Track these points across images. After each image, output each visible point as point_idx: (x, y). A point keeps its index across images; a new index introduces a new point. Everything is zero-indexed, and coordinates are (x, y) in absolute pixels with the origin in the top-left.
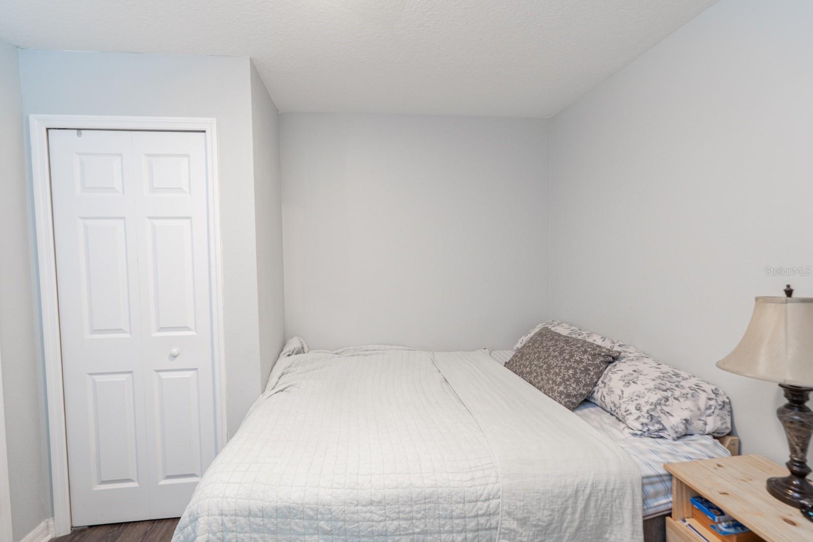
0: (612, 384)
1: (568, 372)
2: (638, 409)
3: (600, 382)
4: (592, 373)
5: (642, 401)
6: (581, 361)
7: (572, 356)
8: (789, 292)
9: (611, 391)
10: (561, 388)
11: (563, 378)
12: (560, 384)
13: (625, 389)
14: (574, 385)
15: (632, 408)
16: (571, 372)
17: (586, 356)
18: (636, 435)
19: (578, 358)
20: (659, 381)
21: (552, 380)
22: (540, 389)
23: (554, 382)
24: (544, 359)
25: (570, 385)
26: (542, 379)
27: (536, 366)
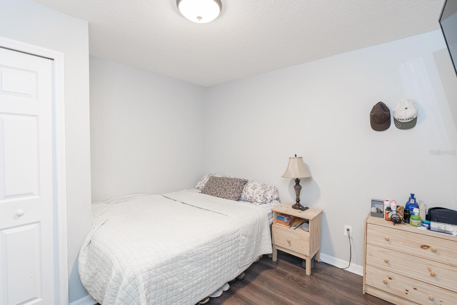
0: (248, 191)
1: (233, 189)
2: (260, 196)
3: (243, 191)
4: (241, 189)
5: (260, 193)
6: (237, 185)
7: (233, 184)
8: (296, 156)
9: (249, 193)
10: (233, 196)
11: (232, 192)
12: (232, 194)
13: (254, 191)
14: (236, 194)
15: (258, 196)
16: (234, 189)
17: (238, 183)
18: (260, 204)
19: (235, 184)
20: (262, 187)
21: (228, 193)
22: (223, 198)
23: (229, 194)
24: (222, 187)
25: (235, 194)
26: (224, 194)
27: (218, 190)
